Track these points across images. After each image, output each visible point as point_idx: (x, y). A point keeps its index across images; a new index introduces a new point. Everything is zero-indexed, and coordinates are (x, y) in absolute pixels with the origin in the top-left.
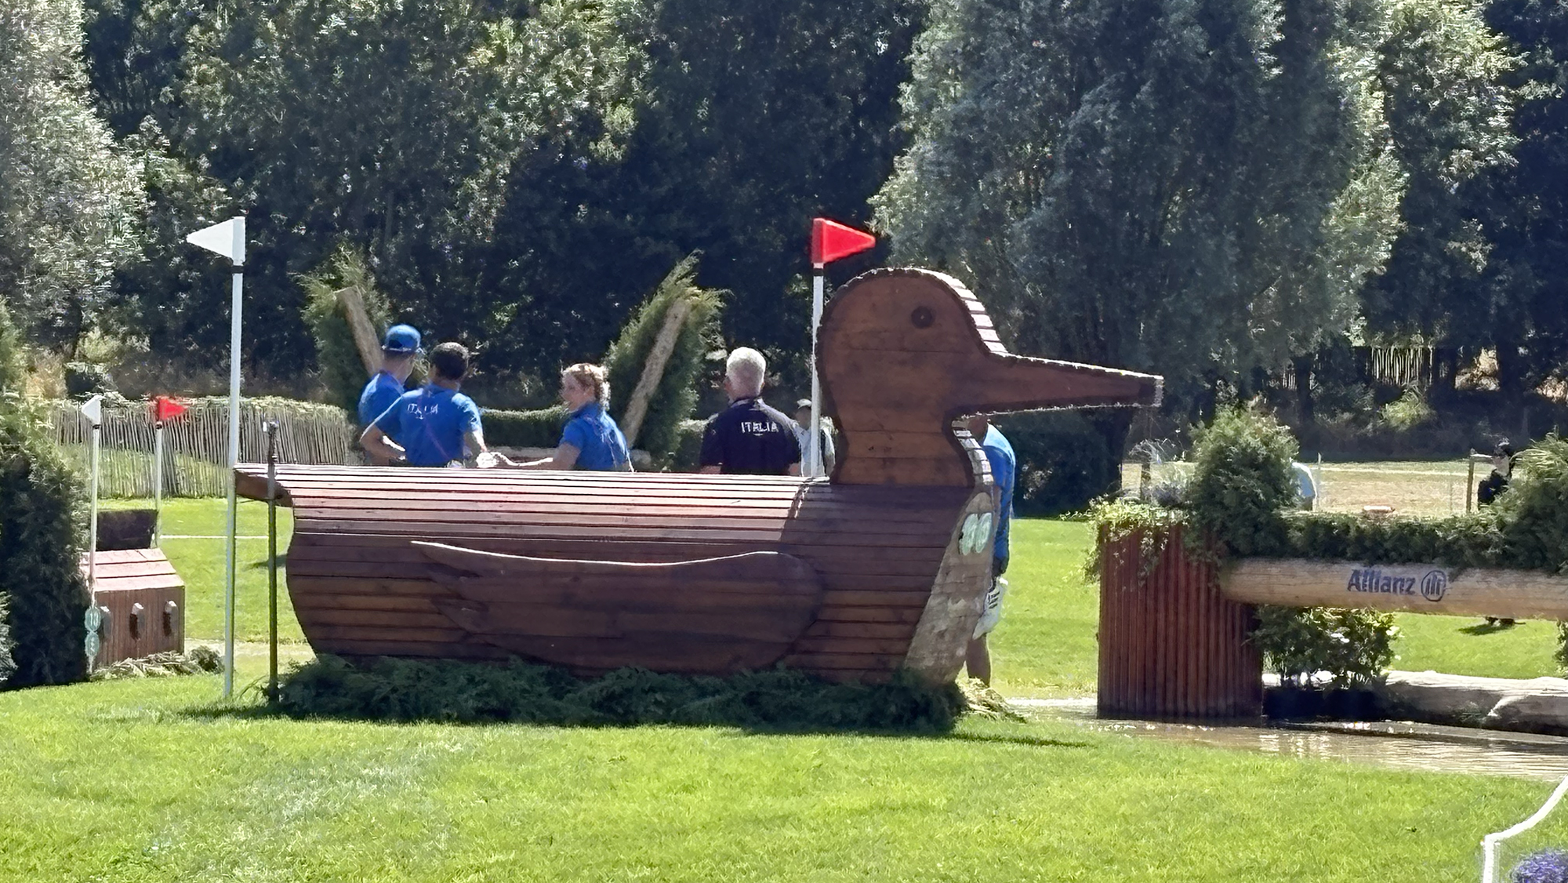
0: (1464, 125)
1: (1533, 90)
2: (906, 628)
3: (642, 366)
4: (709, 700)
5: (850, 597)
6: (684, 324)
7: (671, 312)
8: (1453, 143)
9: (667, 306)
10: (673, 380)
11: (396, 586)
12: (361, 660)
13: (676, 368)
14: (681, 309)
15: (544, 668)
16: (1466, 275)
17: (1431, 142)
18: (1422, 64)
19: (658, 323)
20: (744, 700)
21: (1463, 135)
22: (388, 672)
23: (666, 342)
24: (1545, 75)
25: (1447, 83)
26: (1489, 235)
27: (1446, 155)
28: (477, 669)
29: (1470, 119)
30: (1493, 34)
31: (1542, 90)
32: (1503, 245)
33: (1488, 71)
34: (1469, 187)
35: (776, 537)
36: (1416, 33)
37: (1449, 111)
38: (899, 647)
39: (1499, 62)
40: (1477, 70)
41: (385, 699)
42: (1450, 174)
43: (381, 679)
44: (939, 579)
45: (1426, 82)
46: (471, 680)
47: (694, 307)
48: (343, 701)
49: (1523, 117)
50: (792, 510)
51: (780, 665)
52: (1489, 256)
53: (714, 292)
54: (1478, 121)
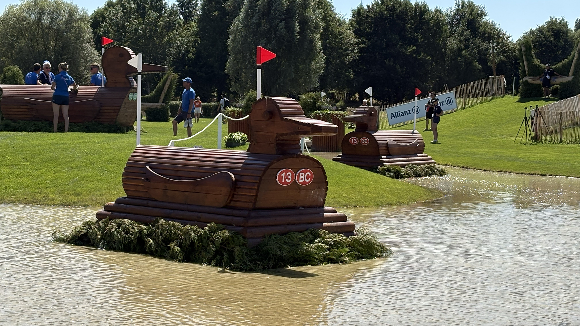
0: (349, 52)
1: (361, 46)
2: (116, 114)
3: (164, 87)
4: (78, 127)
5: (106, 108)
6: (171, 80)
7: (169, 77)
8: (348, 55)
9: (168, 77)
10: (169, 90)
11: (22, 107)
12: (14, 121)
13: (170, 88)
14: (171, 77)
15: (48, 122)
16: (350, 79)
17: (343, 55)
18: (342, 41)
19: (167, 79)
20: (85, 128)
21: (349, 53)
22: (19, 123)
23: (168, 83)
24: (363, 43)
25: (346, 44)
26: (354, 71)
27: (346, 57)
28: (35, 122)
29: (351, 51)
30: (355, 35)
31: (363, 46)
32: (356, 73)
33: (354, 42)
34: (350, 63)
35: (93, 97)
36: (341, 35)
37: (347, 49)
38: (115, 117)
39: (355, 40)
40: (352, 42)
41: (18, 128)
42: (347, 61)
43: (18, 124)
44: (123, 105)
45: (342, 44)
46: (34, 124)
47: (173, 77)
48: (10, 128)
49: (360, 51)
50: (96, 92)
51: (93, 121)
52: (354, 76)
53: (177, 74)
54: (352, 51)
